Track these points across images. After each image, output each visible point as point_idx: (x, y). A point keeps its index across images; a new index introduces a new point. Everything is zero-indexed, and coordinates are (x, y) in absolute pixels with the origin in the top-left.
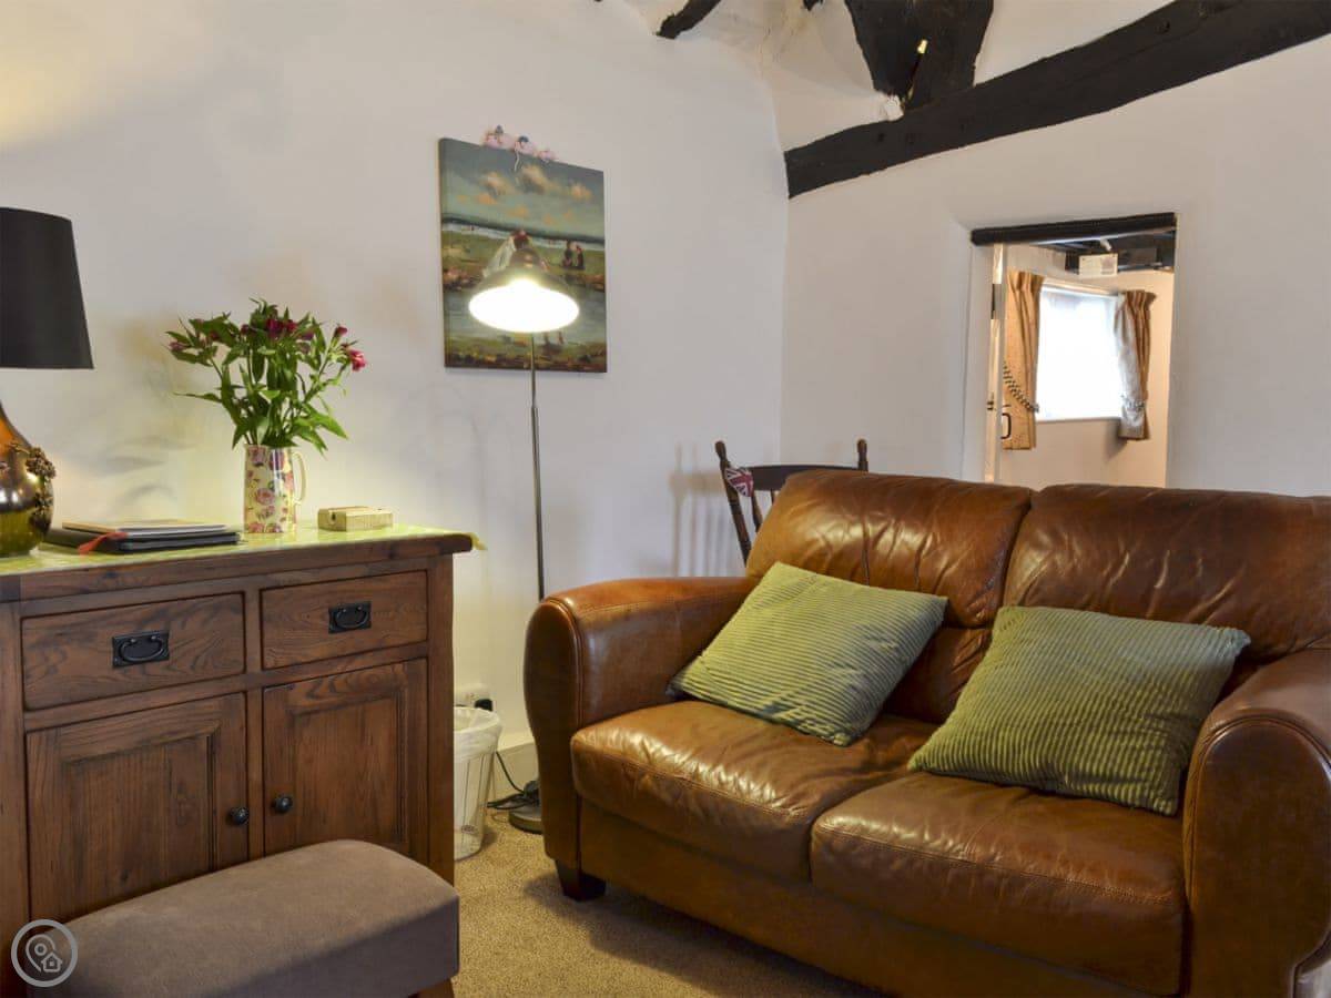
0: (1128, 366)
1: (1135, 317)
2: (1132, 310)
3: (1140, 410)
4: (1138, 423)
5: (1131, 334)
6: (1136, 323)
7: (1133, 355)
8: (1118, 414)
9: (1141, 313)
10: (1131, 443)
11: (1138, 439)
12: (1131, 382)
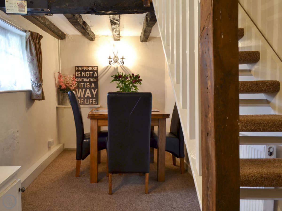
0: (33, 67)
1: (35, 44)
2: (33, 40)
3: (40, 87)
4: (39, 93)
5: (34, 51)
6: (36, 47)
7: (35, 61)
8: (30, 88)
9: (37, 43)
10: (36, 102)
11: (39, 100)
12: (35, 74)
